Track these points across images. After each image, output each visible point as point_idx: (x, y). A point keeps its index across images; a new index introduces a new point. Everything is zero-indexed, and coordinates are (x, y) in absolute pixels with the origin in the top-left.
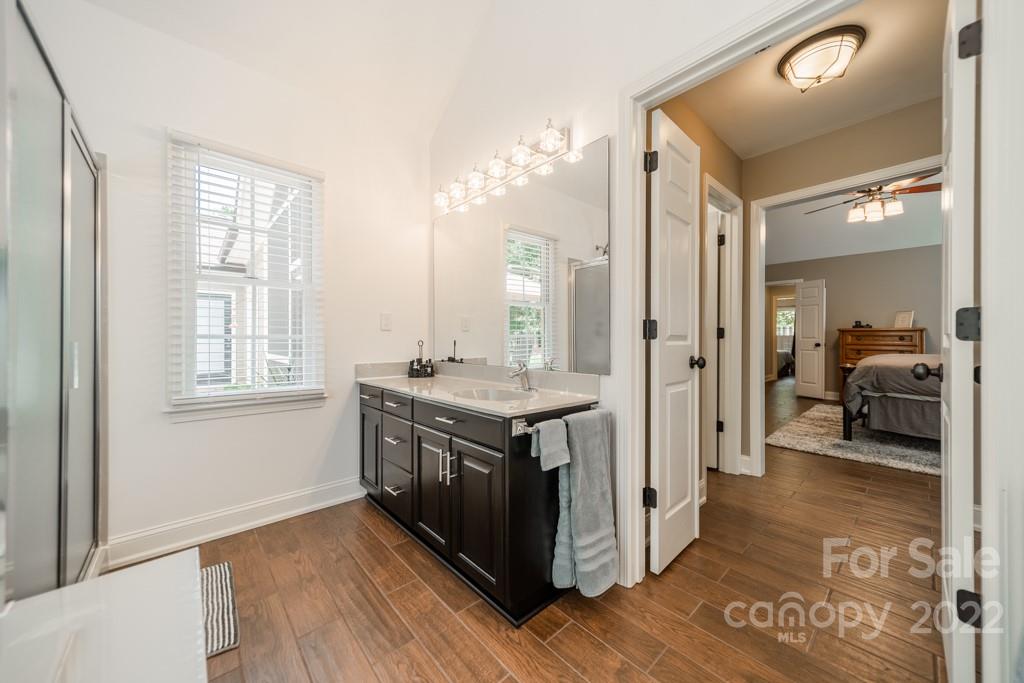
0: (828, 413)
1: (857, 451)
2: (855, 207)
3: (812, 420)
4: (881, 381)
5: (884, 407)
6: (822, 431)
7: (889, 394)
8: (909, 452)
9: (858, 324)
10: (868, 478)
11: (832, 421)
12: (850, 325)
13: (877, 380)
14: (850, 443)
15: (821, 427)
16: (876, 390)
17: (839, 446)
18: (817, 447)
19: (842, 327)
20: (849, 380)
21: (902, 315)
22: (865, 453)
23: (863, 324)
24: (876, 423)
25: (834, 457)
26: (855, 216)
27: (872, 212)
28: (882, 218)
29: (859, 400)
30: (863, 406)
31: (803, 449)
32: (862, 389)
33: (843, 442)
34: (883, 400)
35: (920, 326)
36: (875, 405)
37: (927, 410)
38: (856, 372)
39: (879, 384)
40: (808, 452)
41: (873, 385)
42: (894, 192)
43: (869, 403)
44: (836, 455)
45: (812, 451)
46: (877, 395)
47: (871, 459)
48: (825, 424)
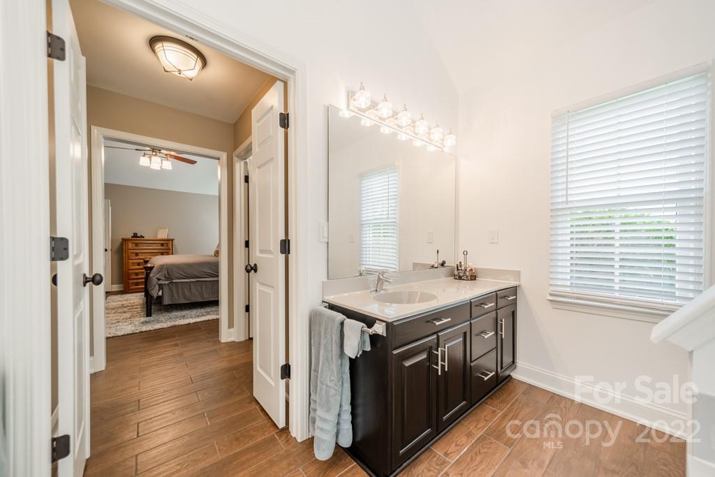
0: (121, 301)
1: (159, 322)
2: (144, 156)
3: (113, 309)
4: (171, 274)
5: (171, 289)
6: (128, 315)
7: (174, 281)
8: (184, 313)
9: (135, 235)
10: (175, 337)
11: (128, 306)
12: (129, 236)
13: (168, 273)
14: (151, 318)
15: (124, 312)
16: (167, 279)
17: (146, 322)
18: (133, 328)
19: (125, 237)
20: (151, 275)
21: (161, 231)
22: (164, 322)
23: (138, 235)
24: (166, 301)
25: (147, 331)
26: (144, 161)
27: (155, 163)
28: (159, 169)
29: (157, 287)
30: (159, 291)
31: (122, 333)
32: (159, 279)
33: (148, 319)
34: (171, 285)
35: (170, 237)
36: (166, 289)
37: (192, 287)
38: (154, 270)
39: (169, 275)
40: (128, 335)
41: (165, 277)
42: (166, 155)
43: (162, 289)
44: (148, 329)
45: (131, 332)
46: (167, 282)
47: (169, 324)
48: (125, 309)
